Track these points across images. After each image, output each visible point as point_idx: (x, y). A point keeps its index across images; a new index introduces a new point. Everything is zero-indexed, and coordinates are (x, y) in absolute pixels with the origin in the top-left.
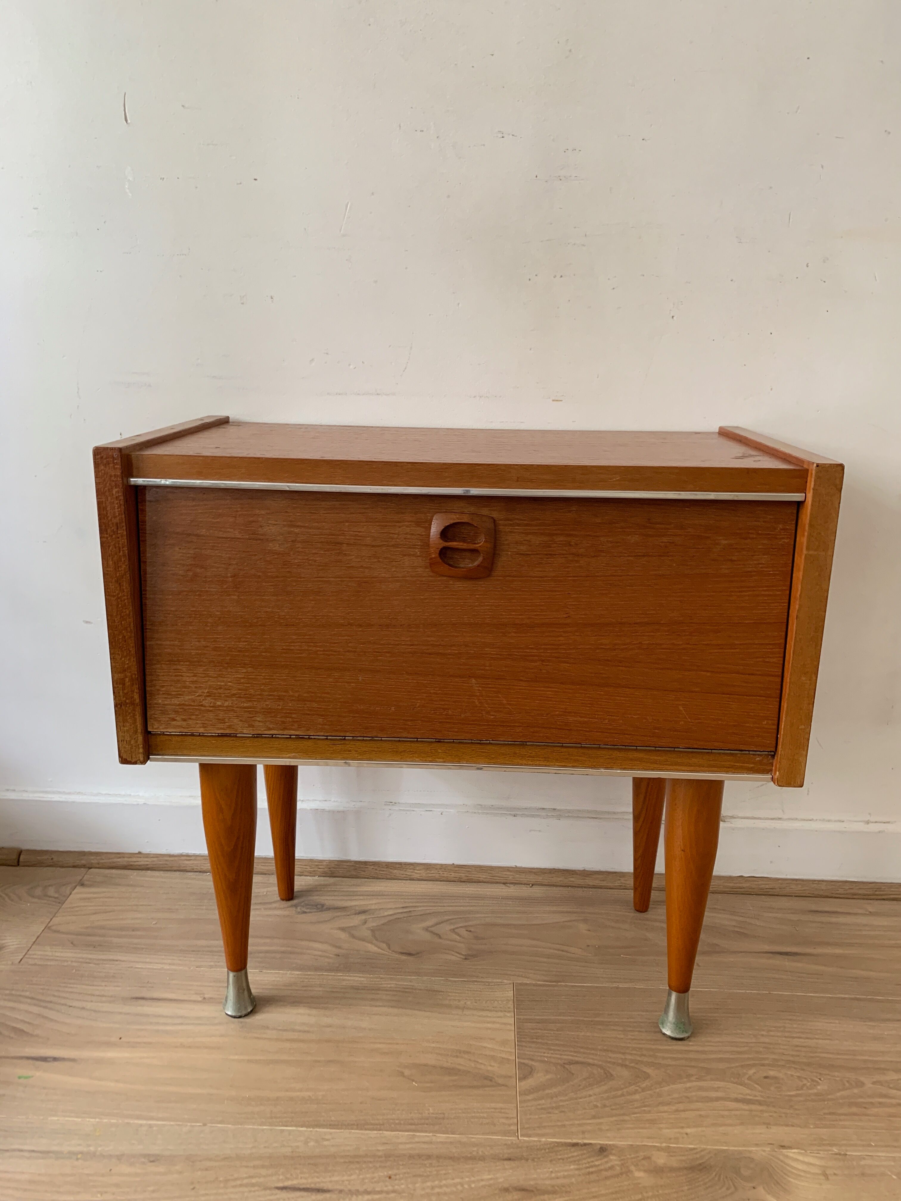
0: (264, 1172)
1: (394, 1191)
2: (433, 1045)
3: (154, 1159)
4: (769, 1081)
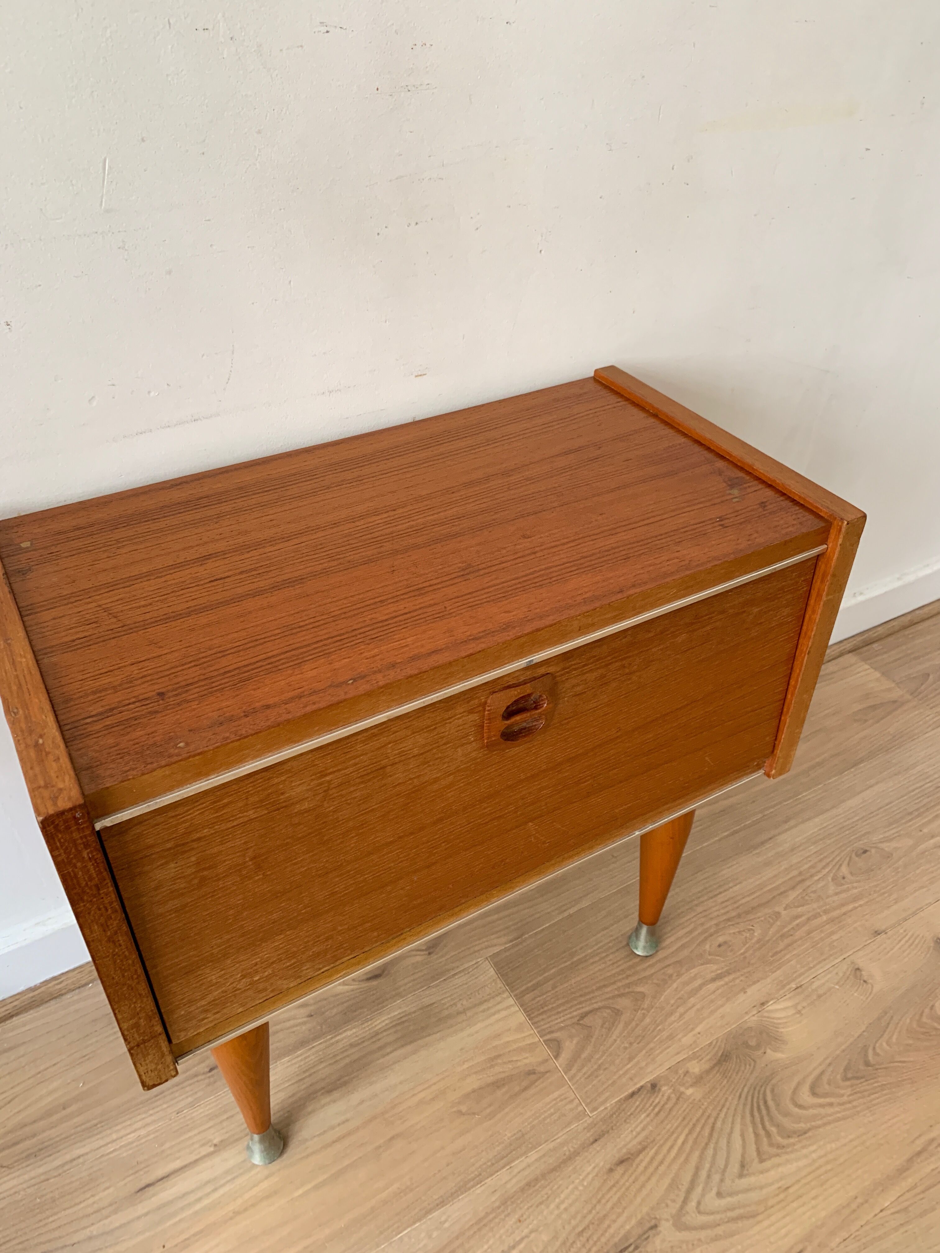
4: (722, 948)
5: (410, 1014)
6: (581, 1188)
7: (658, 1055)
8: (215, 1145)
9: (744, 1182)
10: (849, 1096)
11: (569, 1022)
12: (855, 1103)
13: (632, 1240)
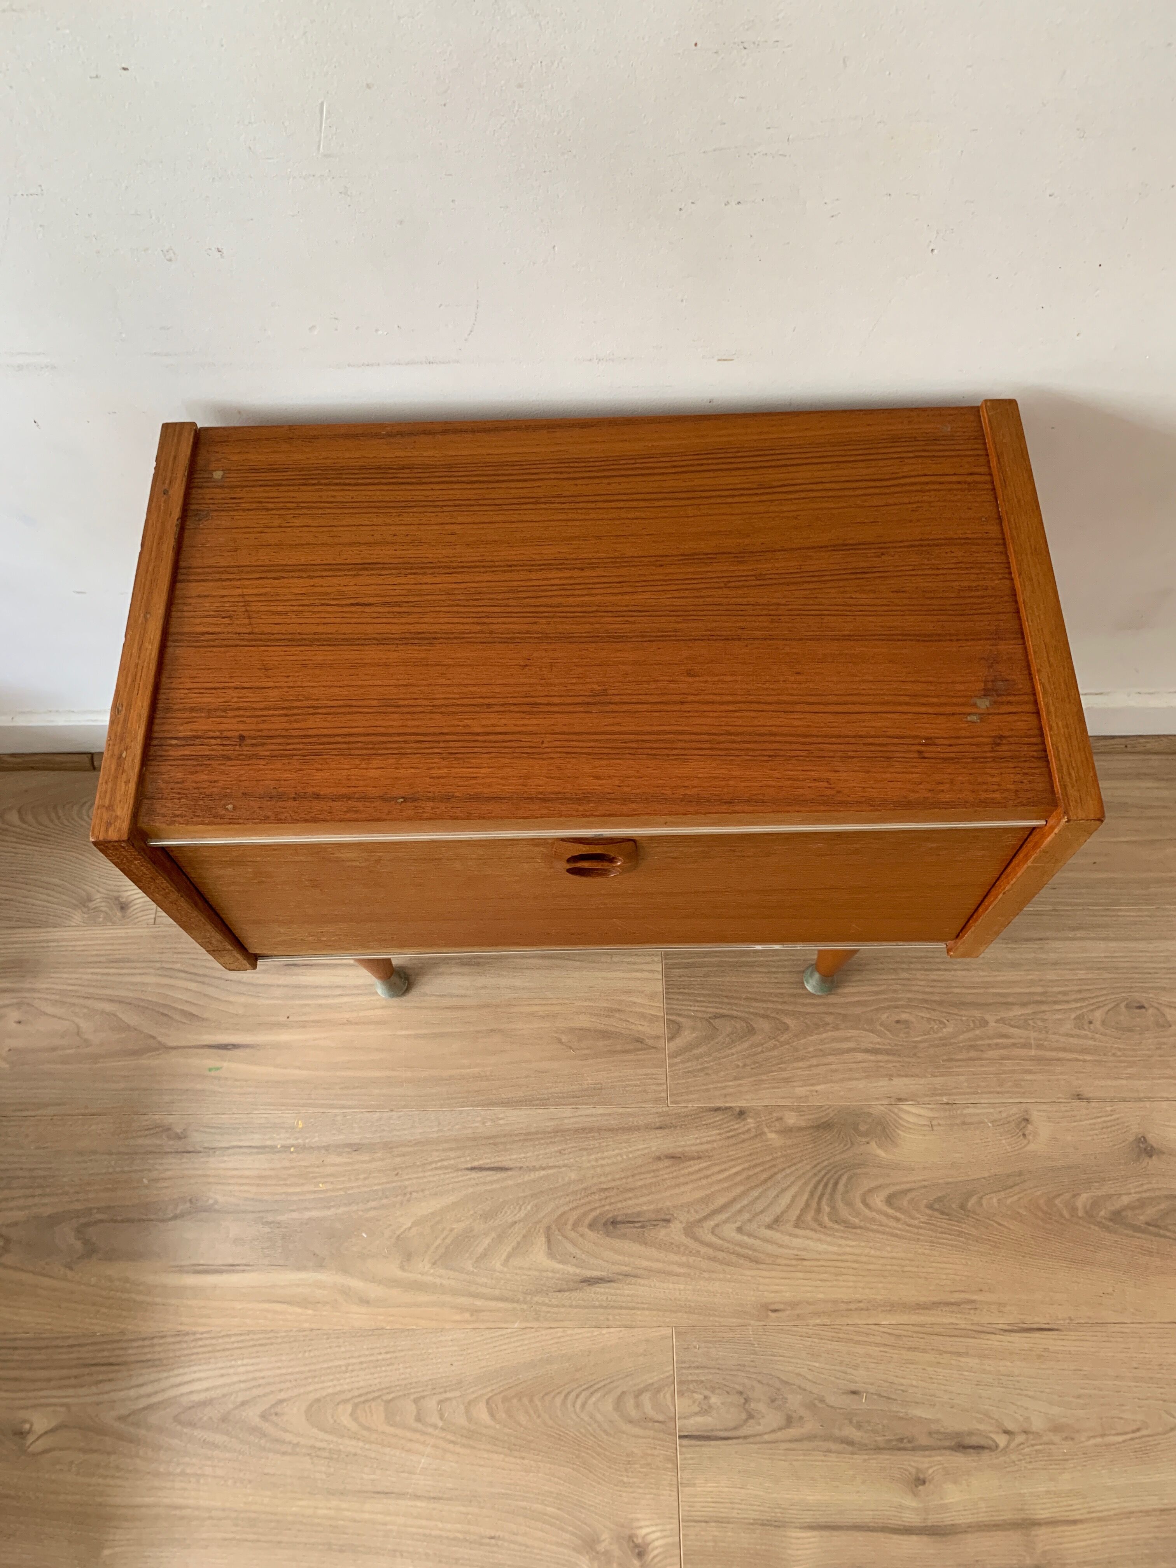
0: (452, 1154)
1: (564, 1166)
2: (586, 1004)
3: (356, 1148)
4: (899, 1026)
6: (625, 1157)
7: (764, 1089)
9: (769, 1233)
11: (700, 1015)
13: (642, 1219)
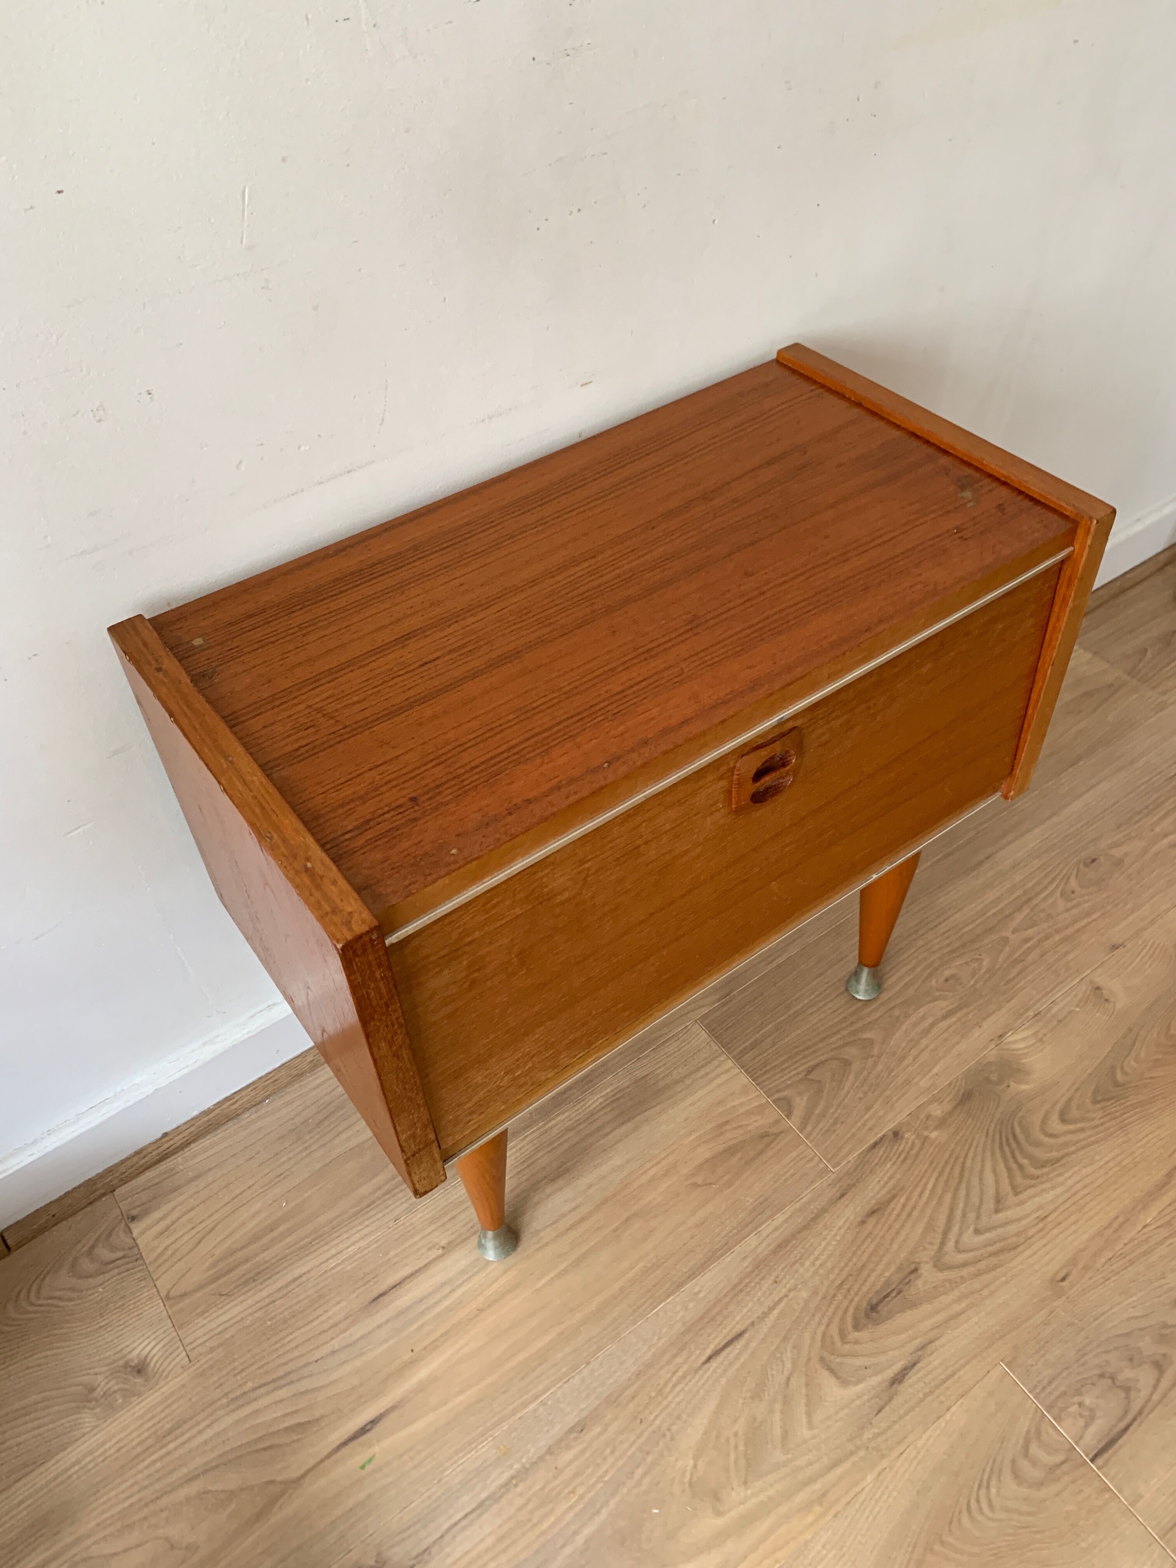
0: (679, 1360)
1: (790, 1291)
2: (693, 1137)
3: (581, 1427)
4: (951, 982)
5: (623, 1090)
6: (834, 1243)
7: (897, 1101)
8: (443, 1248)
9: (1001, 1216)
10: (1100, 1118)
11: (795, 1079)
12: (1107, 1125)
13: (893, 1286)
